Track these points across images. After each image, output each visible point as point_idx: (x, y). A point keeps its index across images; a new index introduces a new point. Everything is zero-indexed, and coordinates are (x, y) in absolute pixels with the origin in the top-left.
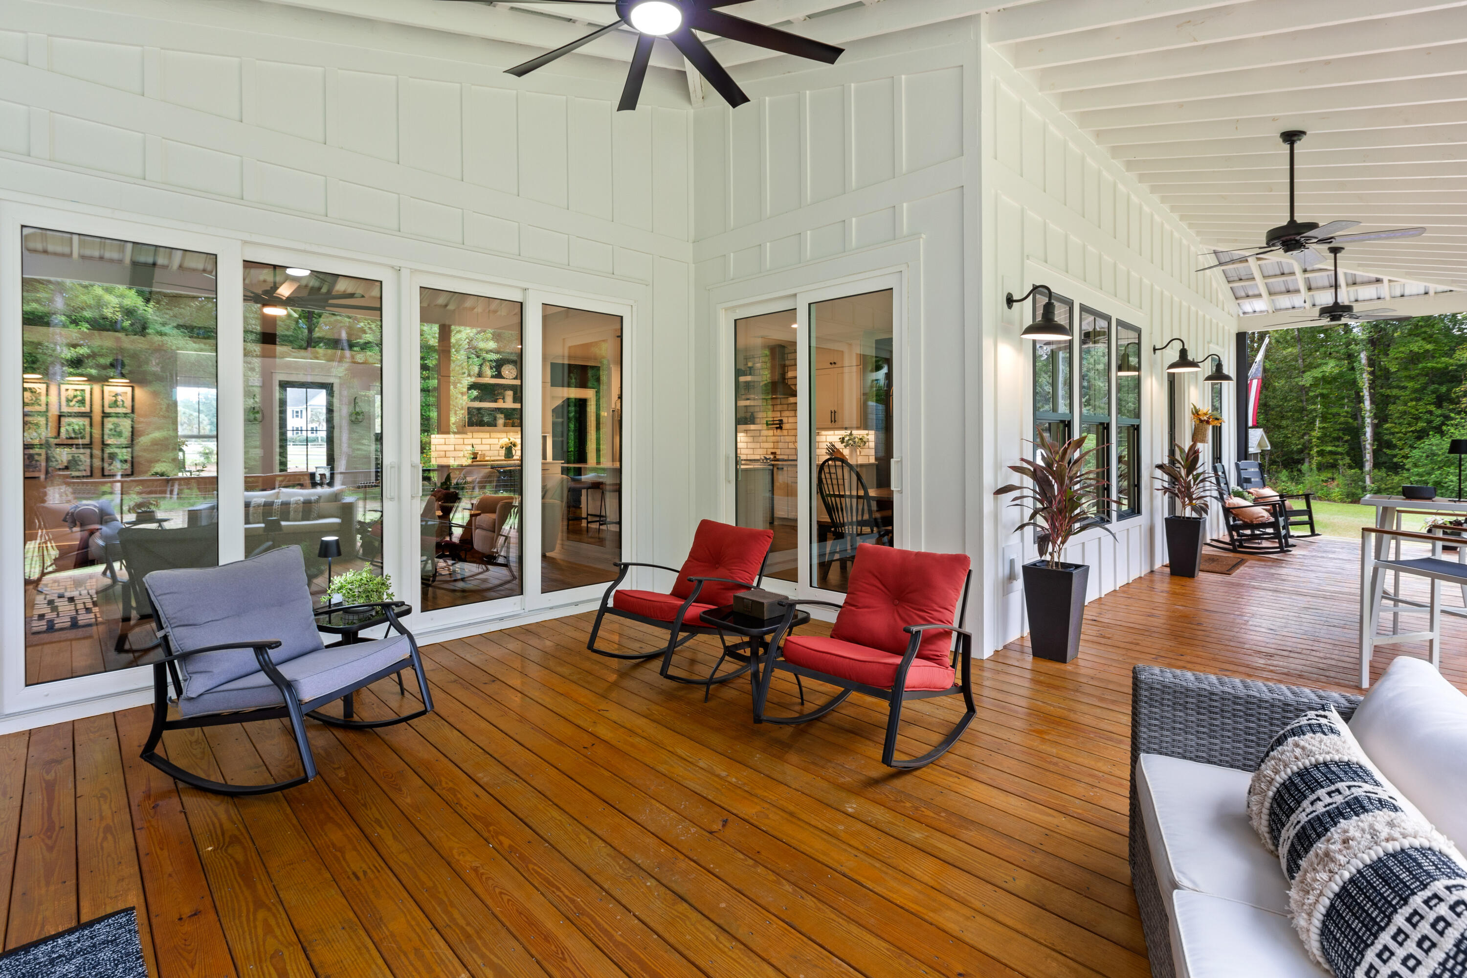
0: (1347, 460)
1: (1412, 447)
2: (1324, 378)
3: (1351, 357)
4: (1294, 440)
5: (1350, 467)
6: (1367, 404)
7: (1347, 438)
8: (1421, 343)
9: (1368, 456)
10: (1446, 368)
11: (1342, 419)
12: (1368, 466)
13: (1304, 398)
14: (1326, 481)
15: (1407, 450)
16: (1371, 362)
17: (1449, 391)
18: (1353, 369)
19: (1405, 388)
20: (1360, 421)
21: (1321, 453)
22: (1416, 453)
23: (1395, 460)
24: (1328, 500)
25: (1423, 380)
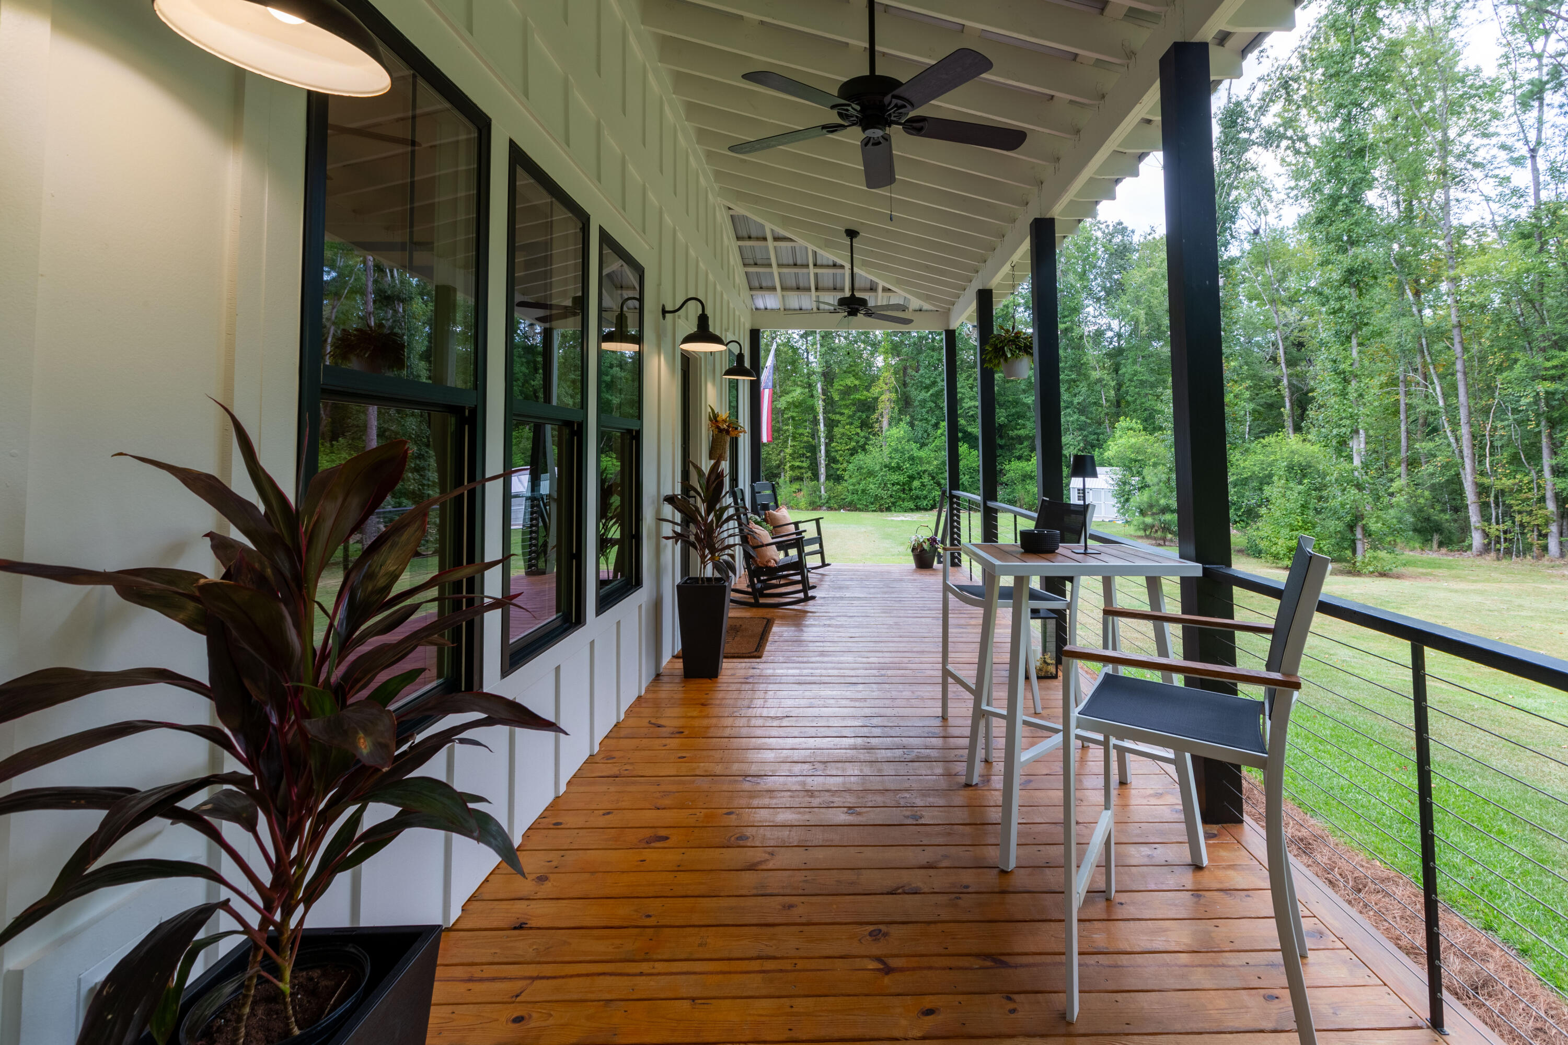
0: (809, 474)
1: (849, 462)
2: (793, 403)
3: (810, 386)
4: (773, 457)
5: (812, 480)
6: (822, 427)
7: (808, 454)
8: (852, 379)
9: (823, 470)
10: (866, 400)
11: (805, 439)
12: (822, 478)
13: (780, 419)
14: (795, 492)
15: (845, 465)
16: (824, 392)
17: (868, 417)
18: (812, 396)
19: (842, 414)
20: (816, 441)
21: (793, 468)
22: (851, 467)
23: (838, 473)
24: (798, 509)
25: (853, 408)
